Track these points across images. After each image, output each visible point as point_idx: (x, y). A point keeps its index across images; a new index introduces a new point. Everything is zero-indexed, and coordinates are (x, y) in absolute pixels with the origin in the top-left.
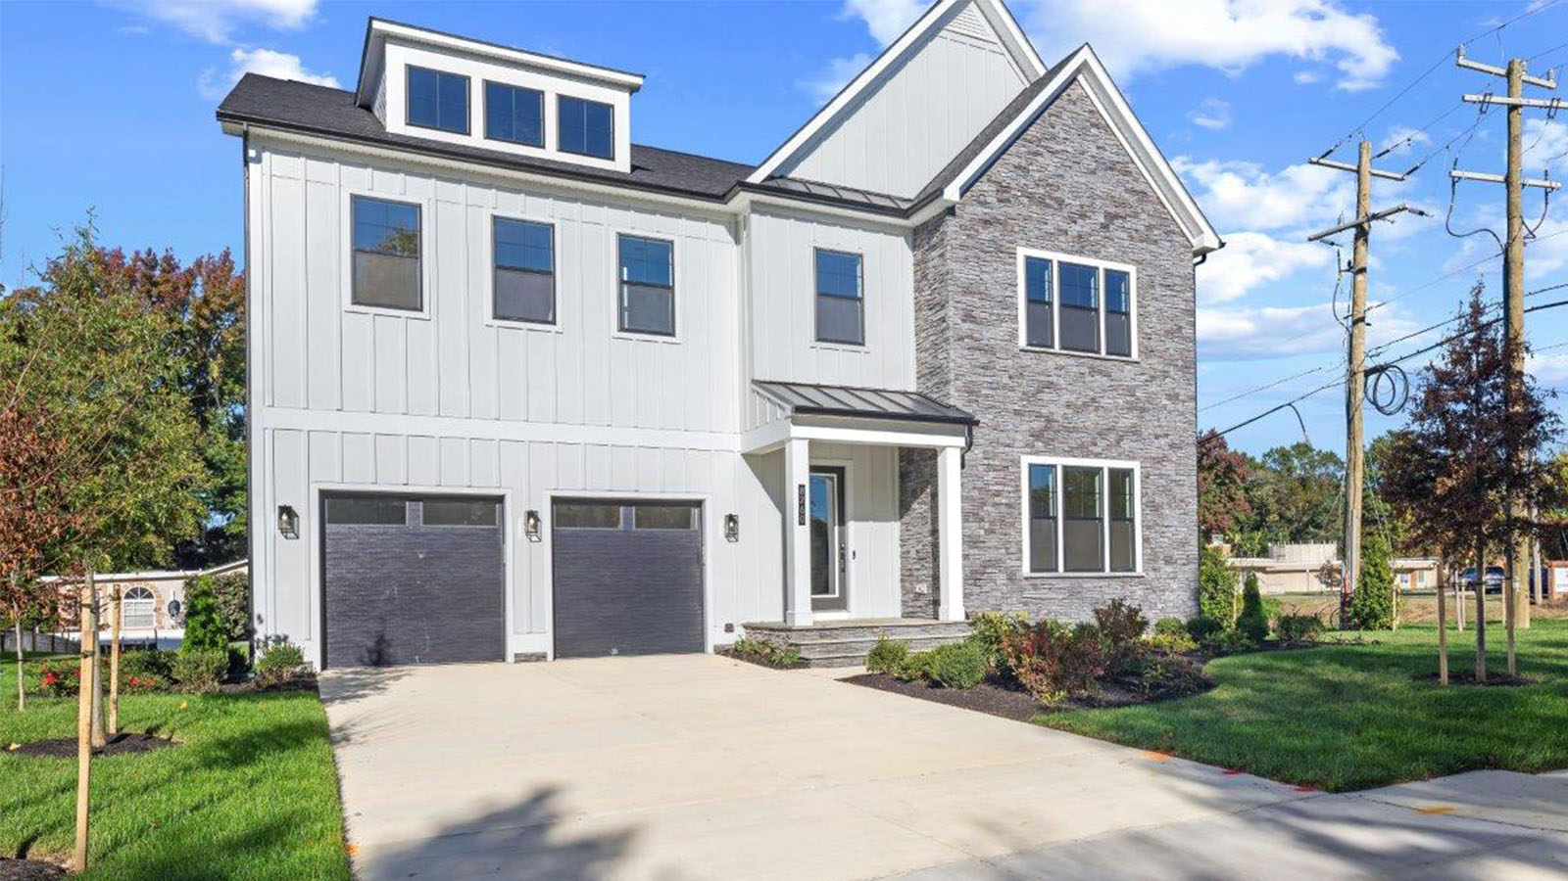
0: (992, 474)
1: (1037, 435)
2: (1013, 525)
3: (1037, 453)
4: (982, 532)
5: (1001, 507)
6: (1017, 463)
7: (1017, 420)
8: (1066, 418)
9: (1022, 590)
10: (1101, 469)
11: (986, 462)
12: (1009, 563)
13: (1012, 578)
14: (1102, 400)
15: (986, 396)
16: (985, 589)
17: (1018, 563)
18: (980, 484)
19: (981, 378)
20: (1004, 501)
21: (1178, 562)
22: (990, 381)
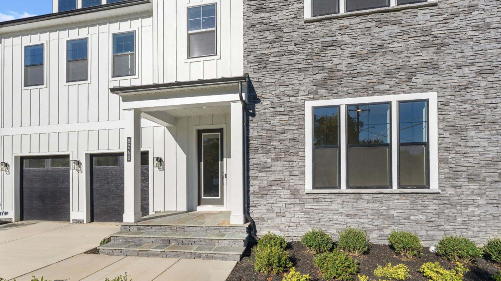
0: (278, 118)
1: (322, 84)
2: (296, 154)
3: (321, 98)
4: (269, 161)
5: (286, 141)
6: (302, 108)
7: (301, 76)
8: (351, 67)
9: (304, 202)
10: (390, 103)
11: (272, 110)
12: (292, 182)
13: (295, 193)
14: (390, 46)
15: (274, 62)
16: (271, 201)
17: (301, 182)
18: (268, 126)
19: (268, 51)
20: (289, 137)
21: (488, 179)
22: (278, 50)
